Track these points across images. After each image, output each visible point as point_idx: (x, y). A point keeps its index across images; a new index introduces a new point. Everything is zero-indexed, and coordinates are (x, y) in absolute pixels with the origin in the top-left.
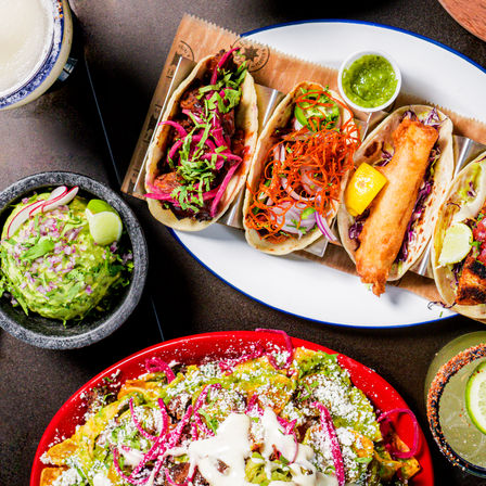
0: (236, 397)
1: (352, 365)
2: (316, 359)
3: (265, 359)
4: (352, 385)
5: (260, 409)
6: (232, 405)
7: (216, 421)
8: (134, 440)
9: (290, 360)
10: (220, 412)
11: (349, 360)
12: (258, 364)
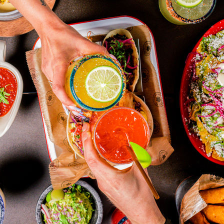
0: (210, 76)
1: (209, 33)
2: (203, 45)
3: (197, 64)
4: (215, 35)
5: (218, 69)
6: (213, 78)
7: (218, 85)
8: (213, 119)
9: (200, 55)
10: (215, 83)
11: (206, 33)
12: (198, 67)
